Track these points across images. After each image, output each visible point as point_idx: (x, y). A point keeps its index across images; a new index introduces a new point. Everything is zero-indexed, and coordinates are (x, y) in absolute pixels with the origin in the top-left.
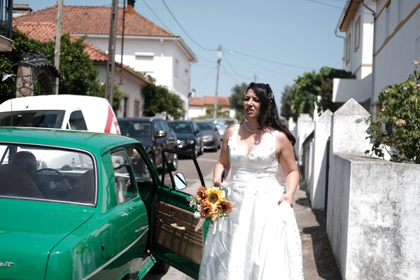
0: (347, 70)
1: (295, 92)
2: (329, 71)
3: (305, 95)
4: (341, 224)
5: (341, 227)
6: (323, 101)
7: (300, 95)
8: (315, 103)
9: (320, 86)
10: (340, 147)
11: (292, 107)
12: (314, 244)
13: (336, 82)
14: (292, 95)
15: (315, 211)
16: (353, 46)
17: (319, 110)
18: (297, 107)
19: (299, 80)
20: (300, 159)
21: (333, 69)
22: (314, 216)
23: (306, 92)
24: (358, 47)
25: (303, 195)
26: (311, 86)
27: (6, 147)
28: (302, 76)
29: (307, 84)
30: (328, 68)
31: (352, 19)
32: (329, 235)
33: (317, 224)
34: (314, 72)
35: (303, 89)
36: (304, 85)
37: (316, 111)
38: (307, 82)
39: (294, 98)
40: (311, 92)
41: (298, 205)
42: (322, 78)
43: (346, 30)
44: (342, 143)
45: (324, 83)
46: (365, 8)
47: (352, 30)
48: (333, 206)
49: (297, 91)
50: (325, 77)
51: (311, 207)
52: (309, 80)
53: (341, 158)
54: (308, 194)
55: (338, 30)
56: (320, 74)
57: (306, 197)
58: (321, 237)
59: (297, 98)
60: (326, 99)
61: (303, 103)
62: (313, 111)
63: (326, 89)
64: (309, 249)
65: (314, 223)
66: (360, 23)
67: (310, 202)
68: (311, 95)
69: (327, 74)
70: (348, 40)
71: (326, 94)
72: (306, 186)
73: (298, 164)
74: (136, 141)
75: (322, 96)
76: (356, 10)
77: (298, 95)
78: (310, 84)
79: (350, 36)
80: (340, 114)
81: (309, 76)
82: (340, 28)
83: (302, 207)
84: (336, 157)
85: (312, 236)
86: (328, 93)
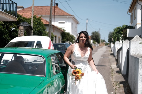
0: (132, 26)
1: (114, 34)
2: (126, 26)
3: (117, 35)
4: (135, 81)
5: (135, 82)
6: (123, 37)
7: (116, 35)
8: (121, 37)
9: (122, 32)
10: (133, 53)
11: (112, 39)
12: (124, 88)
13: (128, 30)
14: (112, 35)
15: (123, 75)
16: (134, 18)
17: (122, 40)
18: (114, 39)
19: (115, 30)
20: (116, 57)
21: (127, 26)
22: (123, 77)
23: (118, 33)
24: (136, 18)
25: (118, 69)
26: (119, 32)
27: (13, 55)
28: (116, 28)
29: (118, 31)
30: (125, 25)
31: (133, 8)
32: (130, 84)
33: (124, 80)
34: (120, 27)
35: (116, 32)
36: (117, 31)
37: (121, 40)
38: (118, 30)
39: (113, 36)
40: (119, 34)
41: (117, 73)
42: (123, 29)
43: (131, 12)
44: (134, 51)
45: (124, 30)
46: (138, 4)
47: (133, 12)
48: (131, 74)
49: (114, 33)
50: (124, 28)
51: (121, 74)
52: (118, 29)
53: (134, 57)
54: (120, 69)
55: (128, 12)
56: (122, 27)
57: (119, 70)
58: (127, 85)
59: (114, 36)
60: (125, 36)
61: (117, 37)
62: (120, 40)
63: (125, 32)
64: (122, 90)
65: (123, 80)
66: (136, 9)
67: (121, 72)
68: (119, 35)
69: (125, 27)
70: (132, 16)
71: (125, 34)
72: (119, 66)
73: (115, 58)
74: (60, 52)
75: (123, 35)
76: (135, 5)
77: (115, 35)
78: (119, 31)
79: (132, 14)
80: (133, 41)
81: (119, 28)
82: (129, 11)
83: (118, 74)
84: (132, 56)
85: (123, 85)
86: (126, 34)
